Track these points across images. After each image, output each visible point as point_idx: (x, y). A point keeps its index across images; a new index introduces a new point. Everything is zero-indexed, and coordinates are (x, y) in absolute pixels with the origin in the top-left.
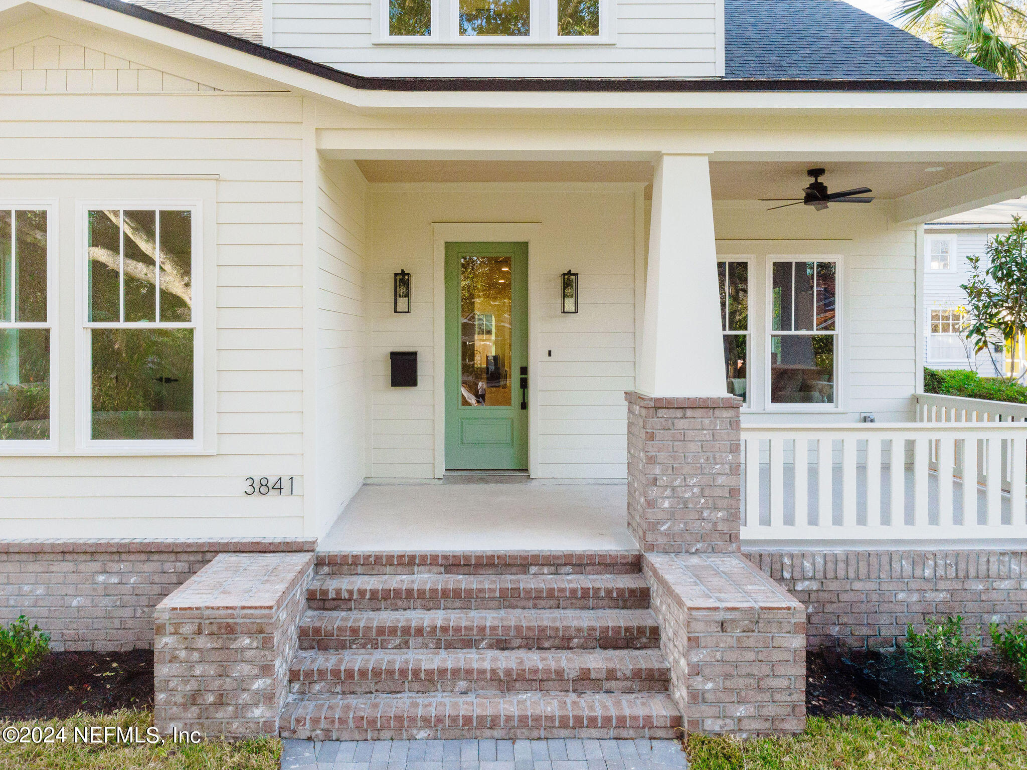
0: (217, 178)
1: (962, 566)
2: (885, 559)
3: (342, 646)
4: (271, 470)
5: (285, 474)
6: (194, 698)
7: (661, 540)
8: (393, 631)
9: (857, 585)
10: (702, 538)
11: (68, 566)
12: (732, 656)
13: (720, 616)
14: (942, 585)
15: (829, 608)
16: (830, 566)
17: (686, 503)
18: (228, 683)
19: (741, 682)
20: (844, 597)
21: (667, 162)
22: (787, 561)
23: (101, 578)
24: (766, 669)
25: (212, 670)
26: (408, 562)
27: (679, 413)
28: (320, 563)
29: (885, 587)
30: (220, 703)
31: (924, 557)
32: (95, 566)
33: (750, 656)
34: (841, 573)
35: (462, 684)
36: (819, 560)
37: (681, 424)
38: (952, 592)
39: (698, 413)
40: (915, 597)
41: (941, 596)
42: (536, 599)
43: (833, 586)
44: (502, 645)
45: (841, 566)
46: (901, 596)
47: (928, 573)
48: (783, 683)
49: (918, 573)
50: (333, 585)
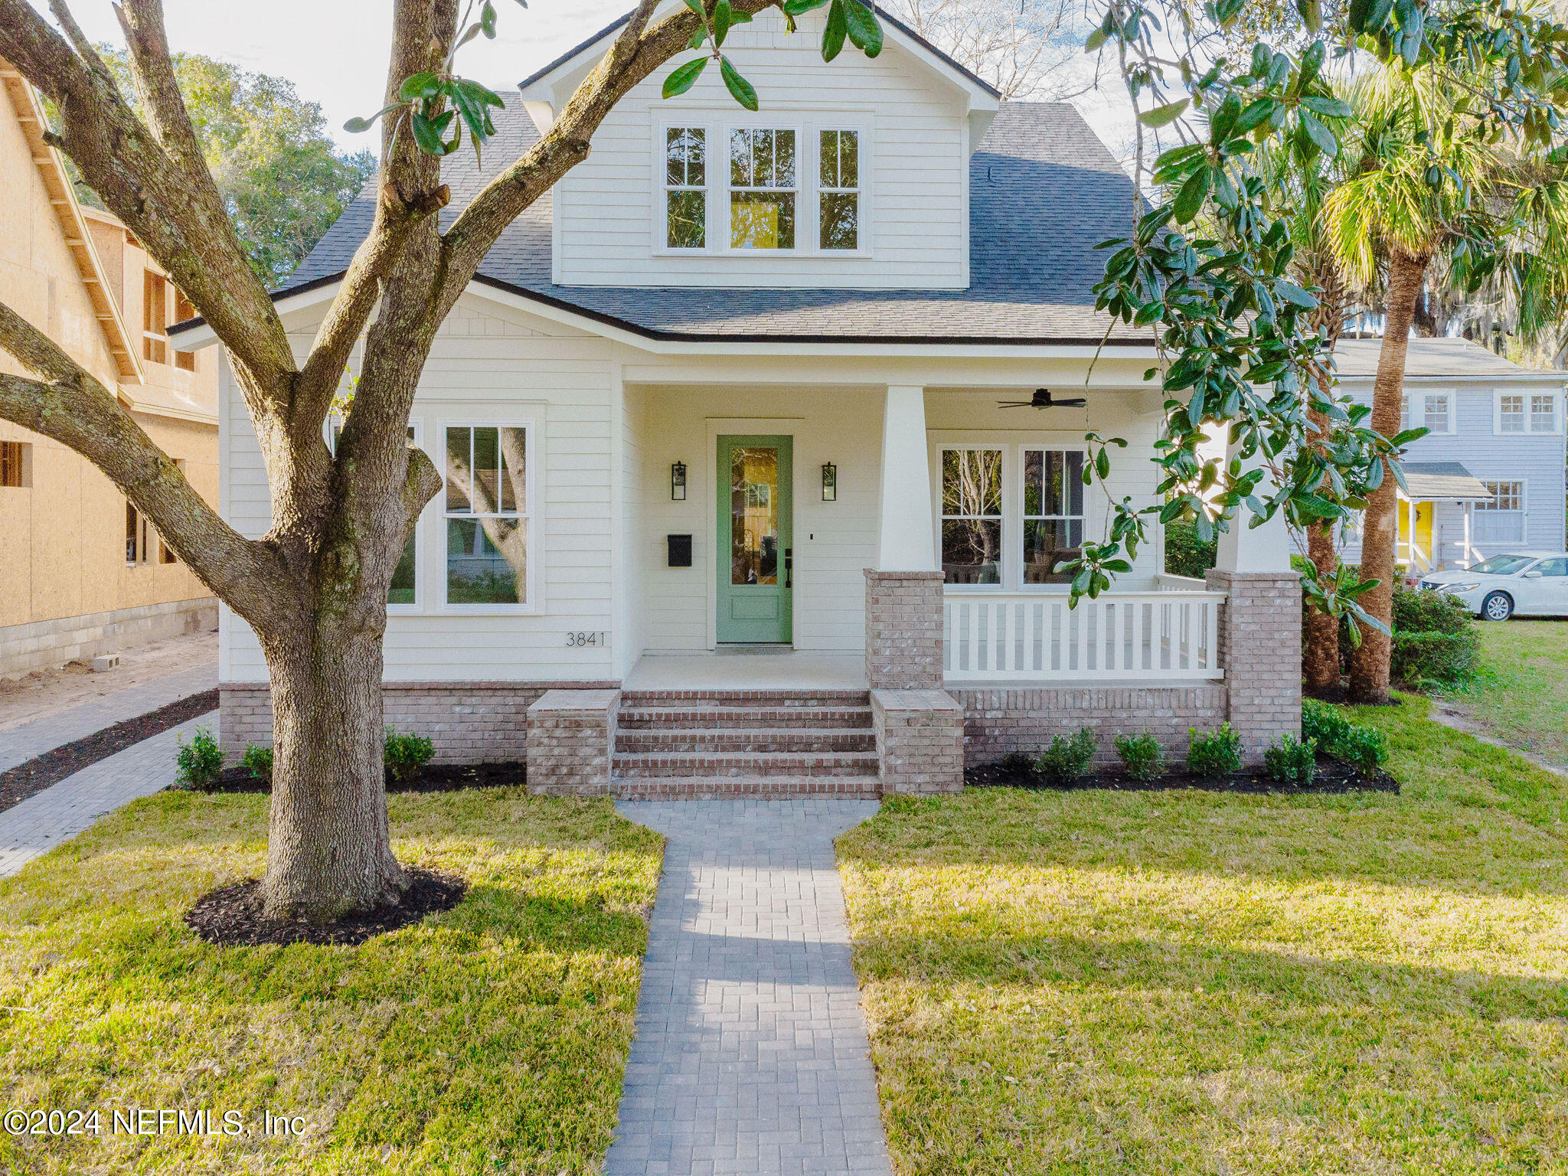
0: (545, 403)
1: (1110, 699)
2: (1053, 694)
3: (646, 749)
4: (586, 627)
5: (598, 629)
6: (553, 771)
7: (884, 680)
8: (684, 738)
9: (1032, 714)
10: (916, 678)
11: (432, 700)
12: (914, 742)
13: (907, 715)
14: (1095, 714)
15: (1011, 731)
16: (1012, 699)
17: (902, 651)
18: (577, 761)
19: (920, 760)
20: (1022, 723)
21: (890, 390)
22: (979, 696)
23: (457, 709)
24: (937, 751)
25: (565, 751)
26: (693, 697)
27: (898, 584)
28: (625, 697)
29: (1053, 715)
30: (571, 774)
31: (1082, 693)
32: (454, 700)
33: (927, 742)
34: (1020, 705)
35: (734, 770)
36: (1004, 695)
37: (900, 591)
38: (1104, 719)
39: (912, 583)
40: (1075, 723)
41: (1094, 722)
42: (788, 720)
43: (1014, 715)
44: (762, 748)
45: (1020, 699)
46: (1065, 722)
47: (1085, 705)
48: (948, 760)
49: (1078, 704)
50: (636, 712)
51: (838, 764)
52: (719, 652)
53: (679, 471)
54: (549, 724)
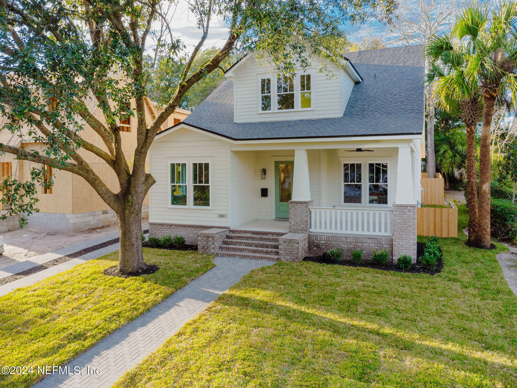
0: (213, 157)
1: (356, 240)
2: (339, 237)
3: (230, 244)
4: (222, 213)
5: (225, 213)
6: (203, 248)
7: (292, 230)
8: (238, 242)
9: (333, 243)
10: (301, 230)
11: (189, 229)
12: (286, 247)
13: (284, 240)
14: (352, 244)
15: (328, 247)
16: (328, 238)
17: (297, 223)
18: (208, 246)
19: (288, 252)
20: (331, 245)
21: (296, 151)
22: (319, 236)
23: (194, 231)
24: (292, 250)
25: (206, 243)
26: (246, 232)
27: (296, 204)
28: (230, 231)
29: (340, 243)
30: (207, 249)
31: (348, 237)
32: (194, 229)
33: (289, 247)
34: (330, 240)
35: (247, 251)
36: (326, 237)
37: (296, 206)
38: (354, 245)
39: (300, 204)
40: (346, 246)
41: (352, 246)
42: (266, 240)
43: (328, 242)
44: (256, 246)
45: (330, 238)
46: (343, 245)
47: (349, 241)
48: (295, 253)
49: (347, 241)
50: (231, 235)
51: (271, 252)
52: (275, 220)
53: (264, 171)
54: (202, 236)
